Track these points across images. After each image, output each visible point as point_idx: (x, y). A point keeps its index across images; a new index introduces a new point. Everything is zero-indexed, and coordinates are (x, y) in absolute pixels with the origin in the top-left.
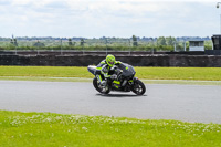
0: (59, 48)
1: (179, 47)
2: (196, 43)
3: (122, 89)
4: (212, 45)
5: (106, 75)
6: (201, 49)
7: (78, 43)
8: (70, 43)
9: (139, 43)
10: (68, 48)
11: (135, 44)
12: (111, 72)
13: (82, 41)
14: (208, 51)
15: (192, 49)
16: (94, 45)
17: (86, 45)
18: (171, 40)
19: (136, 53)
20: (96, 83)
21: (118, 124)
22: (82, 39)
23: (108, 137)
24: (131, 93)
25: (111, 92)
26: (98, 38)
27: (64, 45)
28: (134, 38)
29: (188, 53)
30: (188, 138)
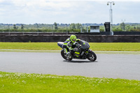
0: (8, 31)
1: (84, 30)
2: (95, 27)
3: (81, 57)
4: (104, 28)
5: (70, 49)
6: (98, 31)
7: (20, 28)
8: (15, 28)
9: (59, 27)
10: (13, 31)
11: (56, 28)
12: (73, 46)
13: (22, 26)
14: (102, 33)
15: (92, 31)
16: (30, 29)
17: (25, 29)
18: (79, 25)
19: (57, 34)
20: (63, 54)
21: (45, 79)
22: (22, 25)
23: (39, 87)
24: (87, 60)
25: (73, 60)
26: (32, 24)
27: (11, 29)
28: (56, 24)
29: (89, 33)
30: (89, 87)
